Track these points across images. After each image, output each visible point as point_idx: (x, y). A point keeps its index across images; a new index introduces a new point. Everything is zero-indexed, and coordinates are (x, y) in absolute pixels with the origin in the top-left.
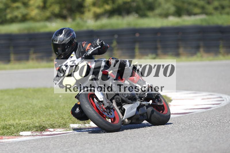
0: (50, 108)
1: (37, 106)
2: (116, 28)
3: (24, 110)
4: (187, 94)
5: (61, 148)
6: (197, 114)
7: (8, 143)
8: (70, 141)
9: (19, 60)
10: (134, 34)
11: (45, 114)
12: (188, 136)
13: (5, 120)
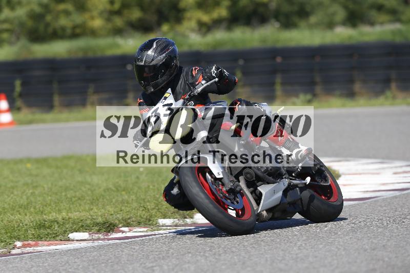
0: (124, 190)
1: (100, 188)
2: (240, 47)
3: (77, 194)
4: (368, 164)
5: (141, 262)
6: (384, 200)
7: (49, 253)
8: (158, 248)
9: (69, 105)
10: (274, 58)
11: (114, 200)
12: (369, 239)
13: (42, 213)
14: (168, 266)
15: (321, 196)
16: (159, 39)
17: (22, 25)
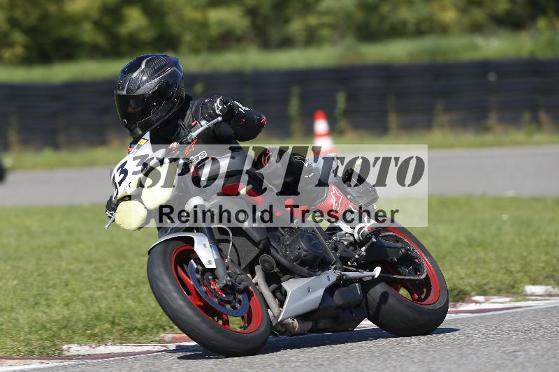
0: (479, 246)
1: (447, 242)
5: (500, 345)
11: (465, 259)
14: (537, 351)
15: (398, 290)
16: (150, 56)
17: (349, 16)
